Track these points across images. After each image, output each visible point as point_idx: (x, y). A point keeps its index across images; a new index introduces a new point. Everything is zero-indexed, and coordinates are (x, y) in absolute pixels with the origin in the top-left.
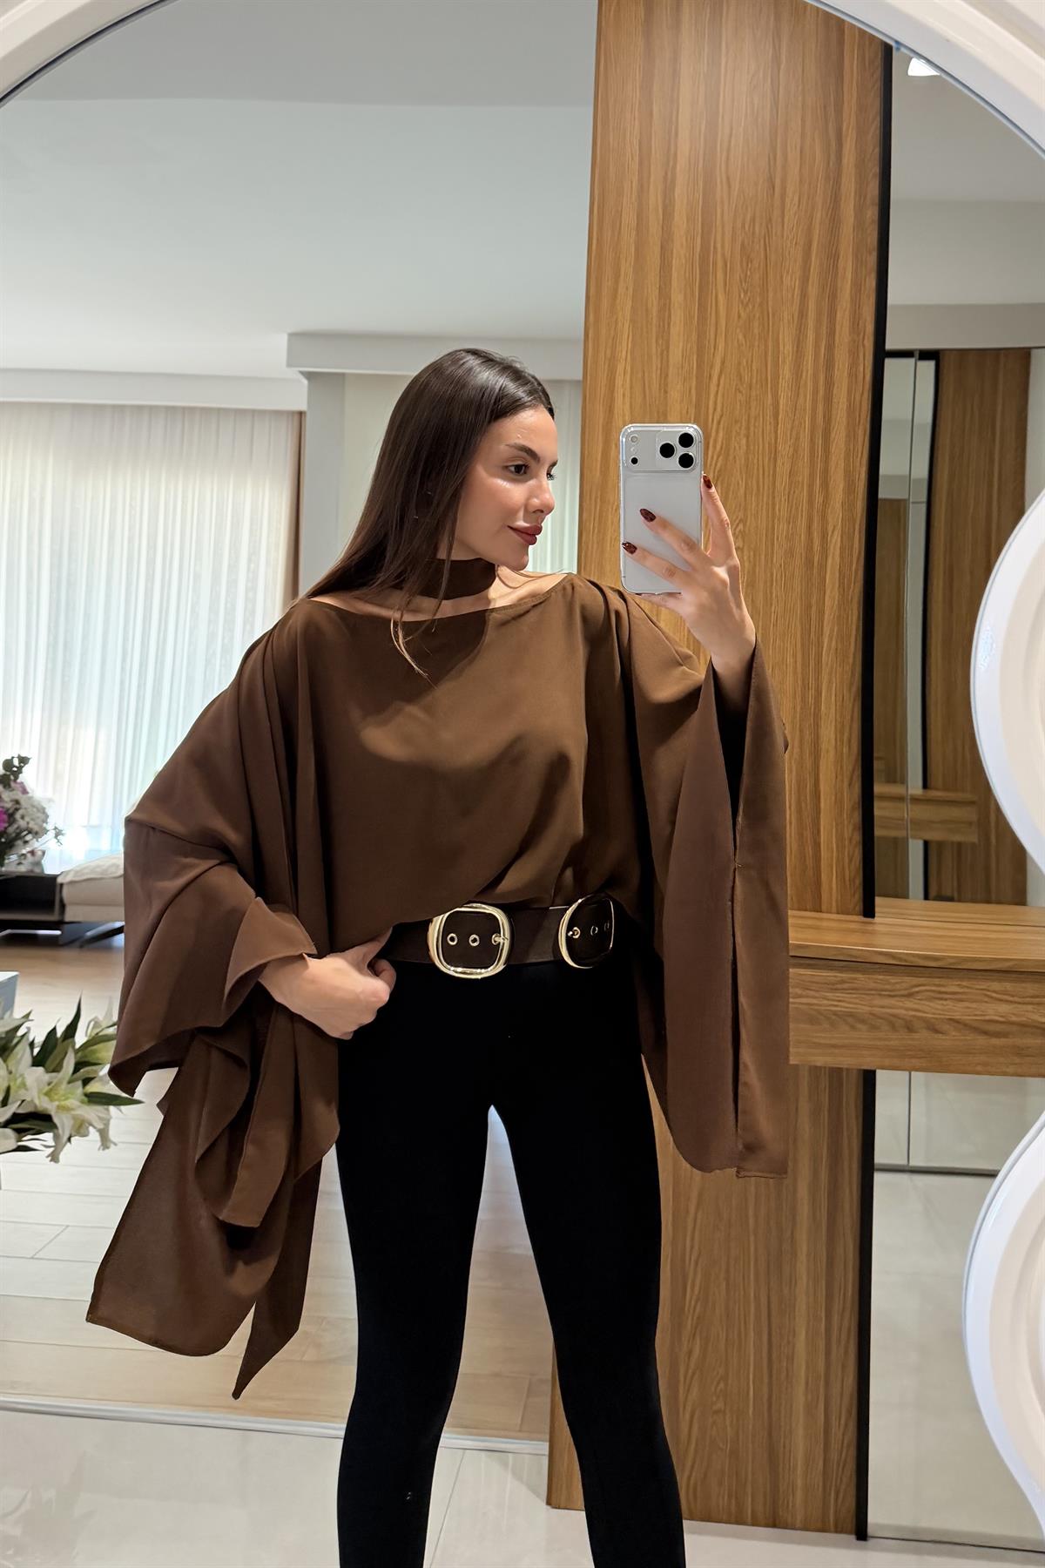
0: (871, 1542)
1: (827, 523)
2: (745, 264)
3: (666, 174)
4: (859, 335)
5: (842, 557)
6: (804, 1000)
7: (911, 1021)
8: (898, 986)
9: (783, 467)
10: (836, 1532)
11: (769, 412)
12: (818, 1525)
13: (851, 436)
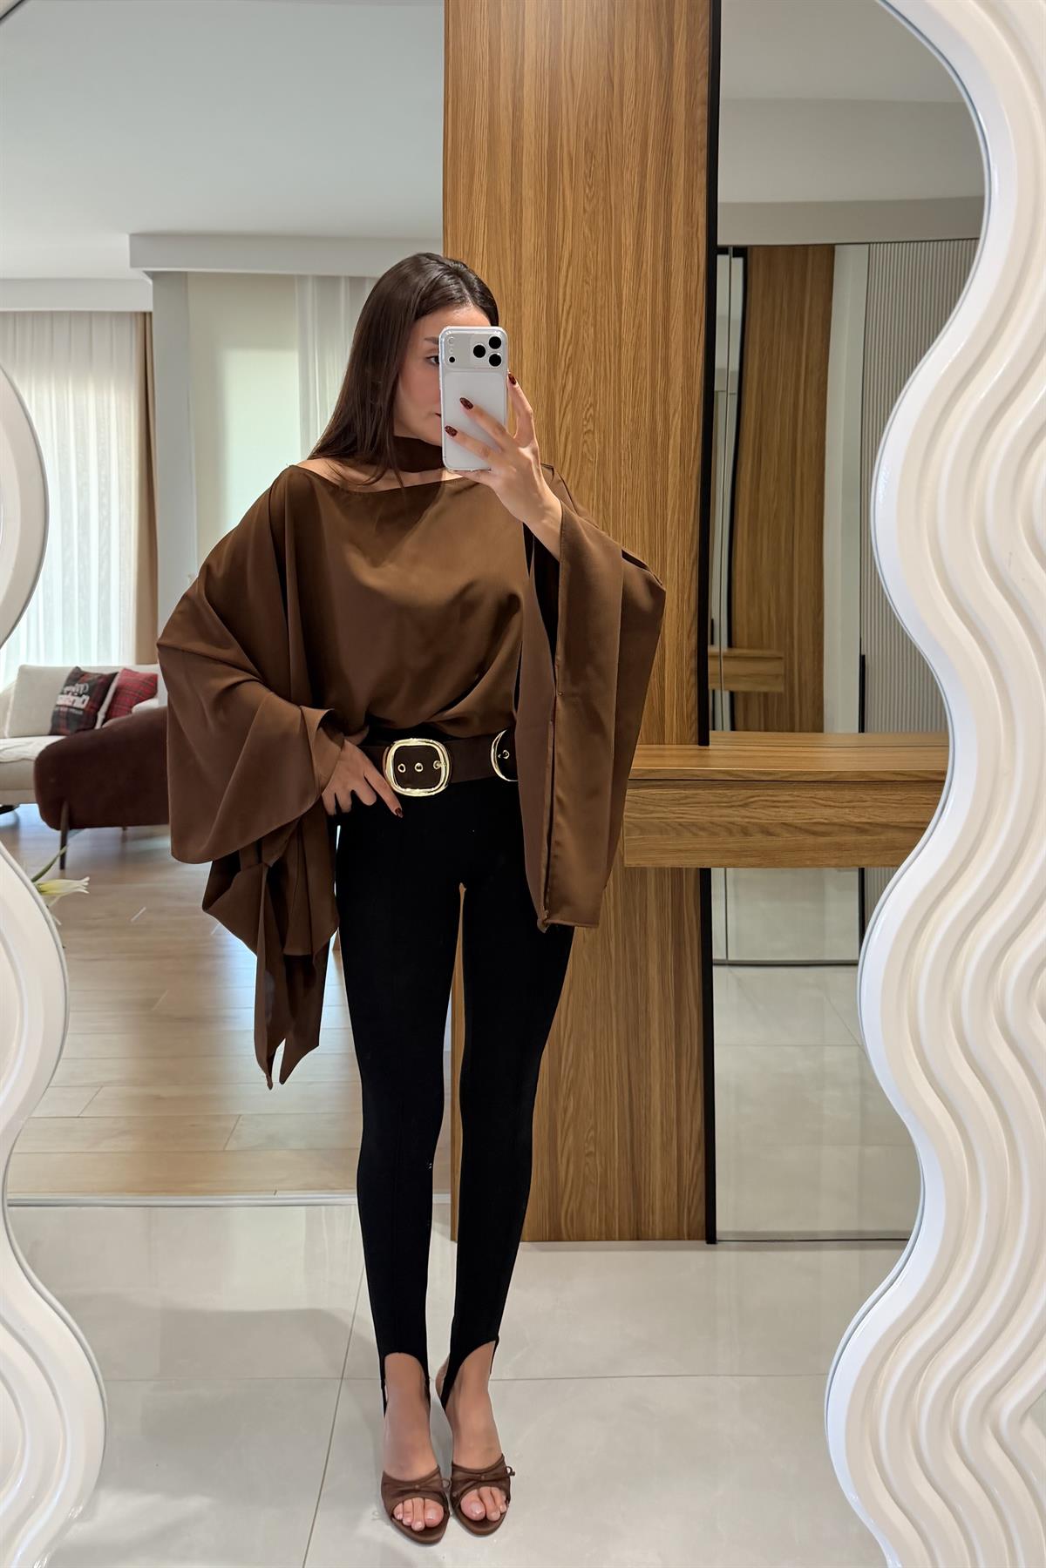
0: (719, 1245)
1: (669, 407)
2: (589, 161)
3: (515, 71)
4: (692, 227)
5: (682, 437)
6: (653, 815)
7: (746, 827)
8: (734, 798)
9: (627, 353)
10: (689, 1239)
11: (613, 301)
12: (676, 1234)
13: (688, 323)
